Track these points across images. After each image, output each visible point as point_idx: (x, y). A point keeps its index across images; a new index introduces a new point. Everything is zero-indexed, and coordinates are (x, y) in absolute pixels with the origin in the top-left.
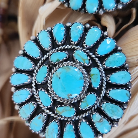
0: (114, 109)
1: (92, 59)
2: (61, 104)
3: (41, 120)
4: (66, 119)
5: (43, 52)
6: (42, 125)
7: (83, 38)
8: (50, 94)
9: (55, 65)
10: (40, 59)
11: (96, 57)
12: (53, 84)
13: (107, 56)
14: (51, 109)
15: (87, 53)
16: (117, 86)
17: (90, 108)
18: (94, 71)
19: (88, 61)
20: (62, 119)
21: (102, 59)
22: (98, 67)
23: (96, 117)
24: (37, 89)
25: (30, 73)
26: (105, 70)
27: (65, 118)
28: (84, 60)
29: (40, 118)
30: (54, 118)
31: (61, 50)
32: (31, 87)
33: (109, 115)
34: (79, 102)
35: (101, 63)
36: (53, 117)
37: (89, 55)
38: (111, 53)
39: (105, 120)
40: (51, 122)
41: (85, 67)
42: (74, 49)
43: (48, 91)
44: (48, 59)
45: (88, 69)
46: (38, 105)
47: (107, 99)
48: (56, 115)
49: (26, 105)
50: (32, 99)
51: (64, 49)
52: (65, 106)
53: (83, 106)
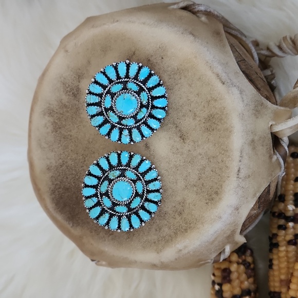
0: (137, 135)
1: (149, 102)
2: (114, 112)
3: (97, 111)
5: (127, 76)
6: (95, 113)
7: (153, 88)
8: (112, 102)
9: (127, 90)
10: (122, 79)
11: (151, 104)
12: (118, 99)
13: (157, 108)
14: (107, 110)
15: (149, 98)
16: (149, 127)
17: (126, 126)
18: (144, 110)
19: (145, 102)
20: (108, 119)
21: (154, 107)
22: (148, 109)
23: (126, 132)
24: (107, 93)
25: (111, 81)
26: (150, 113)
27: (110, 120)
28: (144, 100)
29: (97, 109)
31: (137, 84)
32: (105, 89)
33: (133, 136)
34: (124, 118)
35: (151, 109)
36: (104, 114)
37: (148, 100)
38: (160, 108)
39: (129, 137)
40: (101, 116)
41: (141, 103)
42: (144, 90)
43: (112, 99)
44: (127, 82)
45: (142, 106)
46: (101, 101)
47: (139, 128)
48: (106, 114)
49: (94, 96)
50: (100, 95)
51: (139, 85)
52: (115, 114)
53: (124, 122)
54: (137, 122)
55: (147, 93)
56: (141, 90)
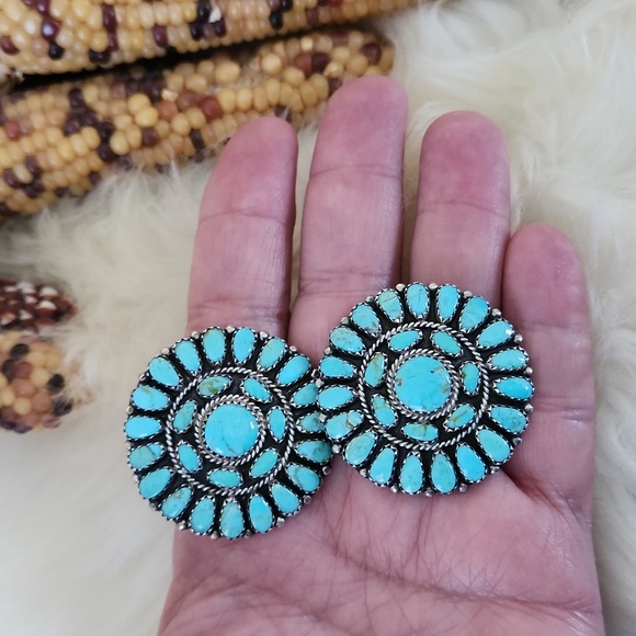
0: (363, 450)
1: (455, 434)
2: (389, 365)
3: (370, 327)
4: (362, 367)
5: (487, 353)
6: (362, 326)
7: (494, 427)
8: (409, 350)
9: (457, 369)
10: (474, 345)
11: (456, 443)
12: (424, 359)
13: (454, 461)
14: (384, 347)
15: (466, 429)
16: (398, 466)
17: (372, 412)
18: (433, 432)
19: (451, 426)
20: (365, 362)
21: (450, 452)
22: (439, 440)
23: (355, 418)
24: (423, 329)
25: (453, 323)
26: (431, 453)
27: (365, 368)
28: (455, 420)
29: (374, 325)
30: (368, 348)
31: (482, 384)
32: (428, 320)
33: (354, 440)
34: (387, 396)
35: (444, 448)
36: (371, 347)
37: (461, 430)
38: (457, 469)
39: (348, 431)
40: (364, 342)
41: (443, 419)
42: (478, 408)
43: (416, 347)
44: (473, 359)
46: (396, 325)
47: (381, 444)
48: (373, 353)
49: (399, 305)
50: (409, 317)
51: (482, 390)
52: (385, 372)
53: (378, 400)
54: (395, 431)
55: (474, 419)
56: (475, 401)
